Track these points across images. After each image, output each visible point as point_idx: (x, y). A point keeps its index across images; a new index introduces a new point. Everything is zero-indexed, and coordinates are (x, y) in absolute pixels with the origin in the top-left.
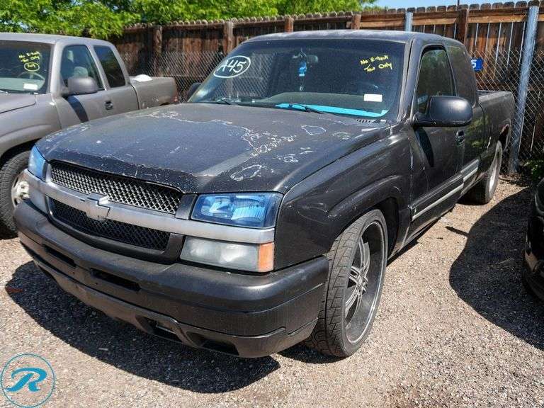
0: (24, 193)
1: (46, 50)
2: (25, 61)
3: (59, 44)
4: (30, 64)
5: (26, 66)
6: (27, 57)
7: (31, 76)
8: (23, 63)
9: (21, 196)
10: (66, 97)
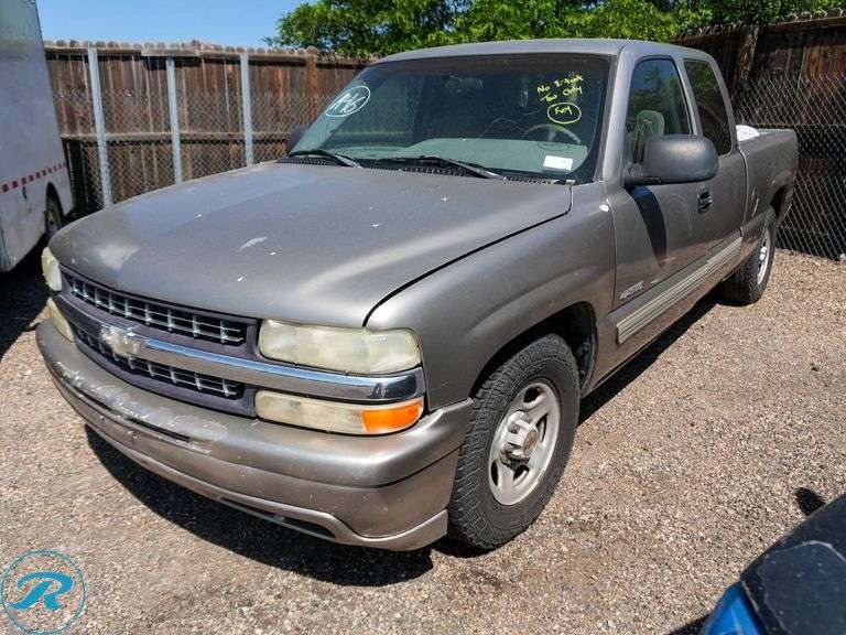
0: (516, 447)
1: (598, 69)
2: (549, 99)
3: (624, 55)
4: (561, 107)
5: (552, 111)
6: (554, 90)
7: (552, 135)
8: (547, 104)
9: (507, 453)
10: (630, 186)
